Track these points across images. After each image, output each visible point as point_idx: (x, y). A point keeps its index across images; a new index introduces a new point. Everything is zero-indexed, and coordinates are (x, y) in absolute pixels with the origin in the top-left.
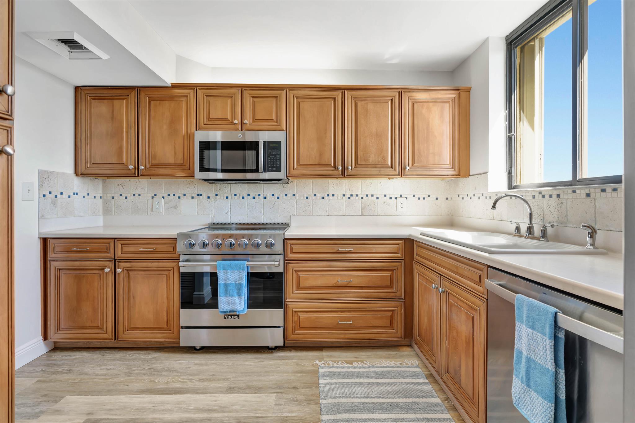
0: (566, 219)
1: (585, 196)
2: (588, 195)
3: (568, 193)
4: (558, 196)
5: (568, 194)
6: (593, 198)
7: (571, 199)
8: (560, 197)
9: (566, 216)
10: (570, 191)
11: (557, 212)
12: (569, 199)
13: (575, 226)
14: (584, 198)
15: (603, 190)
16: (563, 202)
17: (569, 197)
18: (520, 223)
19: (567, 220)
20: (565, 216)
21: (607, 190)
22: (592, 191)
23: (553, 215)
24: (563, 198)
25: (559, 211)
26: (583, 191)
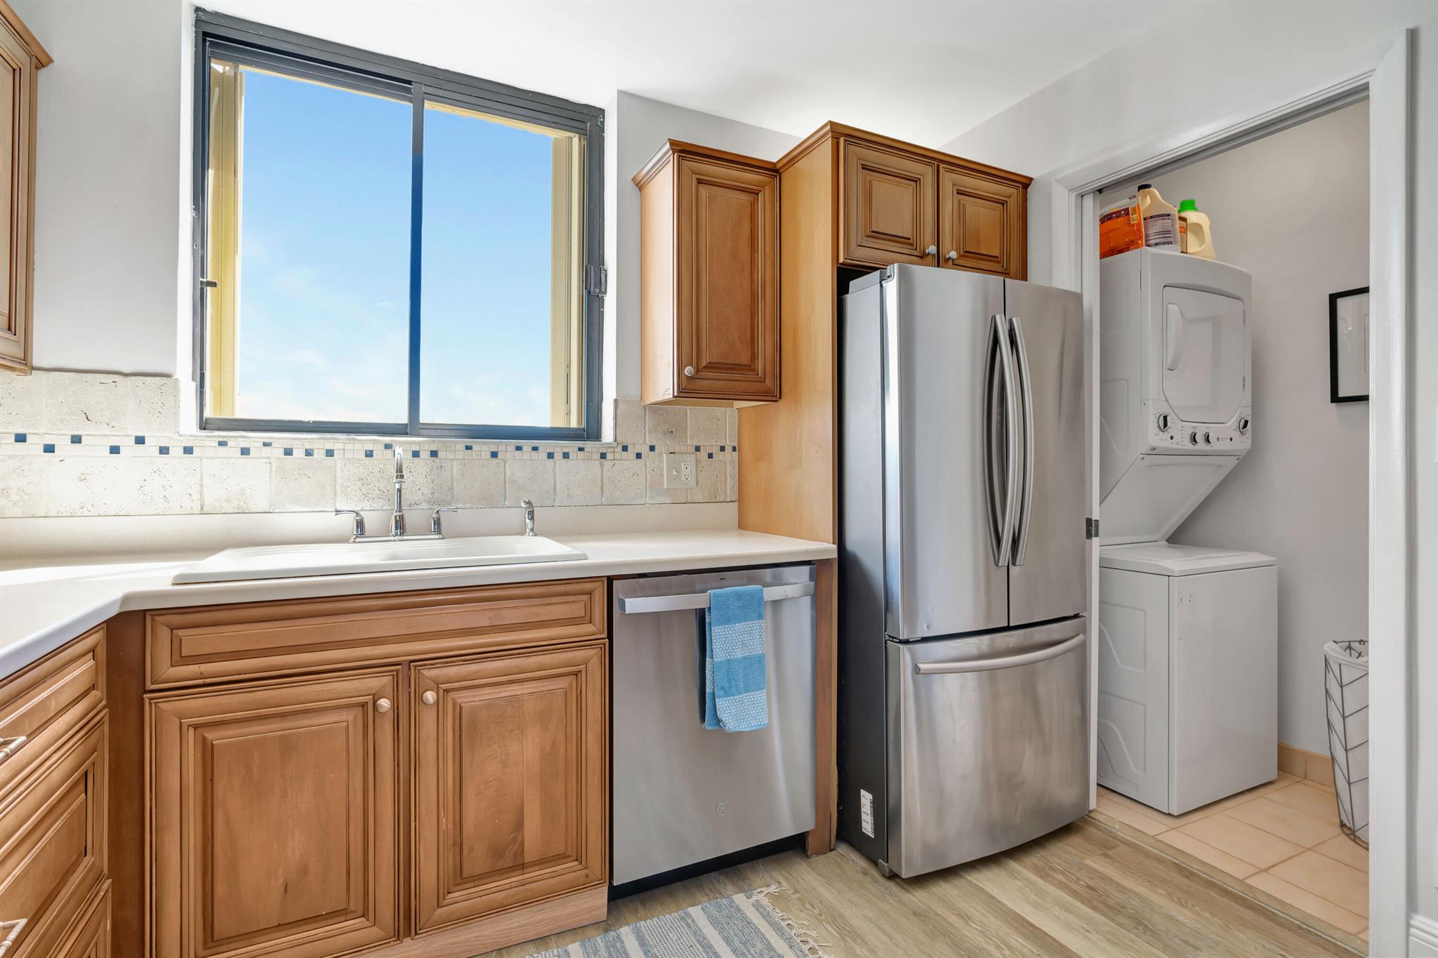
0: (450, 496)
1: (488, 455)
2: (494, 455)
3: (457, 449)
4: (434, 454)
5: (455, 451)
6: (503, 460)
7: (461, 460)
8: (437, 456)
9: (451, 489)
10: (461, 447)
11: (431, 483)
12: (457, 459)
13: (468, 505)
14: (486, 459)
15: (519, 448)
16: (443, 465)
17: (457, 457)
18: (361, 513)
19: (453, 497)
20: (448, 490)
21: (524, 449)
22: (501, 448)
23: (419, 489)
24: (445, 457)
25: (435, 482)
26: (485, 448)
